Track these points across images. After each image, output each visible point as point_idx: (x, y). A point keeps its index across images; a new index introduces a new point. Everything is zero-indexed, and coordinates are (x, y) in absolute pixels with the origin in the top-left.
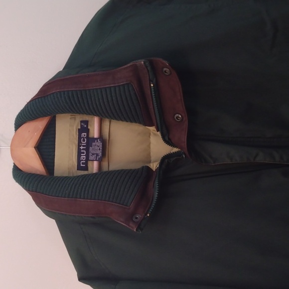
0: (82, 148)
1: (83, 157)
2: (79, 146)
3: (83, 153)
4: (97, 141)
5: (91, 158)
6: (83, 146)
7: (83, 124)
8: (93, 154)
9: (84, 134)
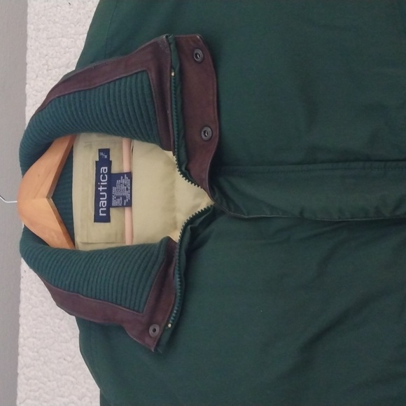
0: (101, 189)
1: (103, 202)
2: (97, 186)
3: (104, 196)
4: (124, 178)
5: (114, 203)
6: (103, 186)
7: (102, 154)
8: (118, 197)
9: (104, 168)
